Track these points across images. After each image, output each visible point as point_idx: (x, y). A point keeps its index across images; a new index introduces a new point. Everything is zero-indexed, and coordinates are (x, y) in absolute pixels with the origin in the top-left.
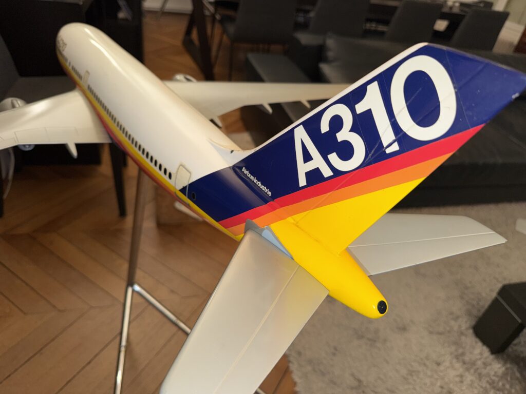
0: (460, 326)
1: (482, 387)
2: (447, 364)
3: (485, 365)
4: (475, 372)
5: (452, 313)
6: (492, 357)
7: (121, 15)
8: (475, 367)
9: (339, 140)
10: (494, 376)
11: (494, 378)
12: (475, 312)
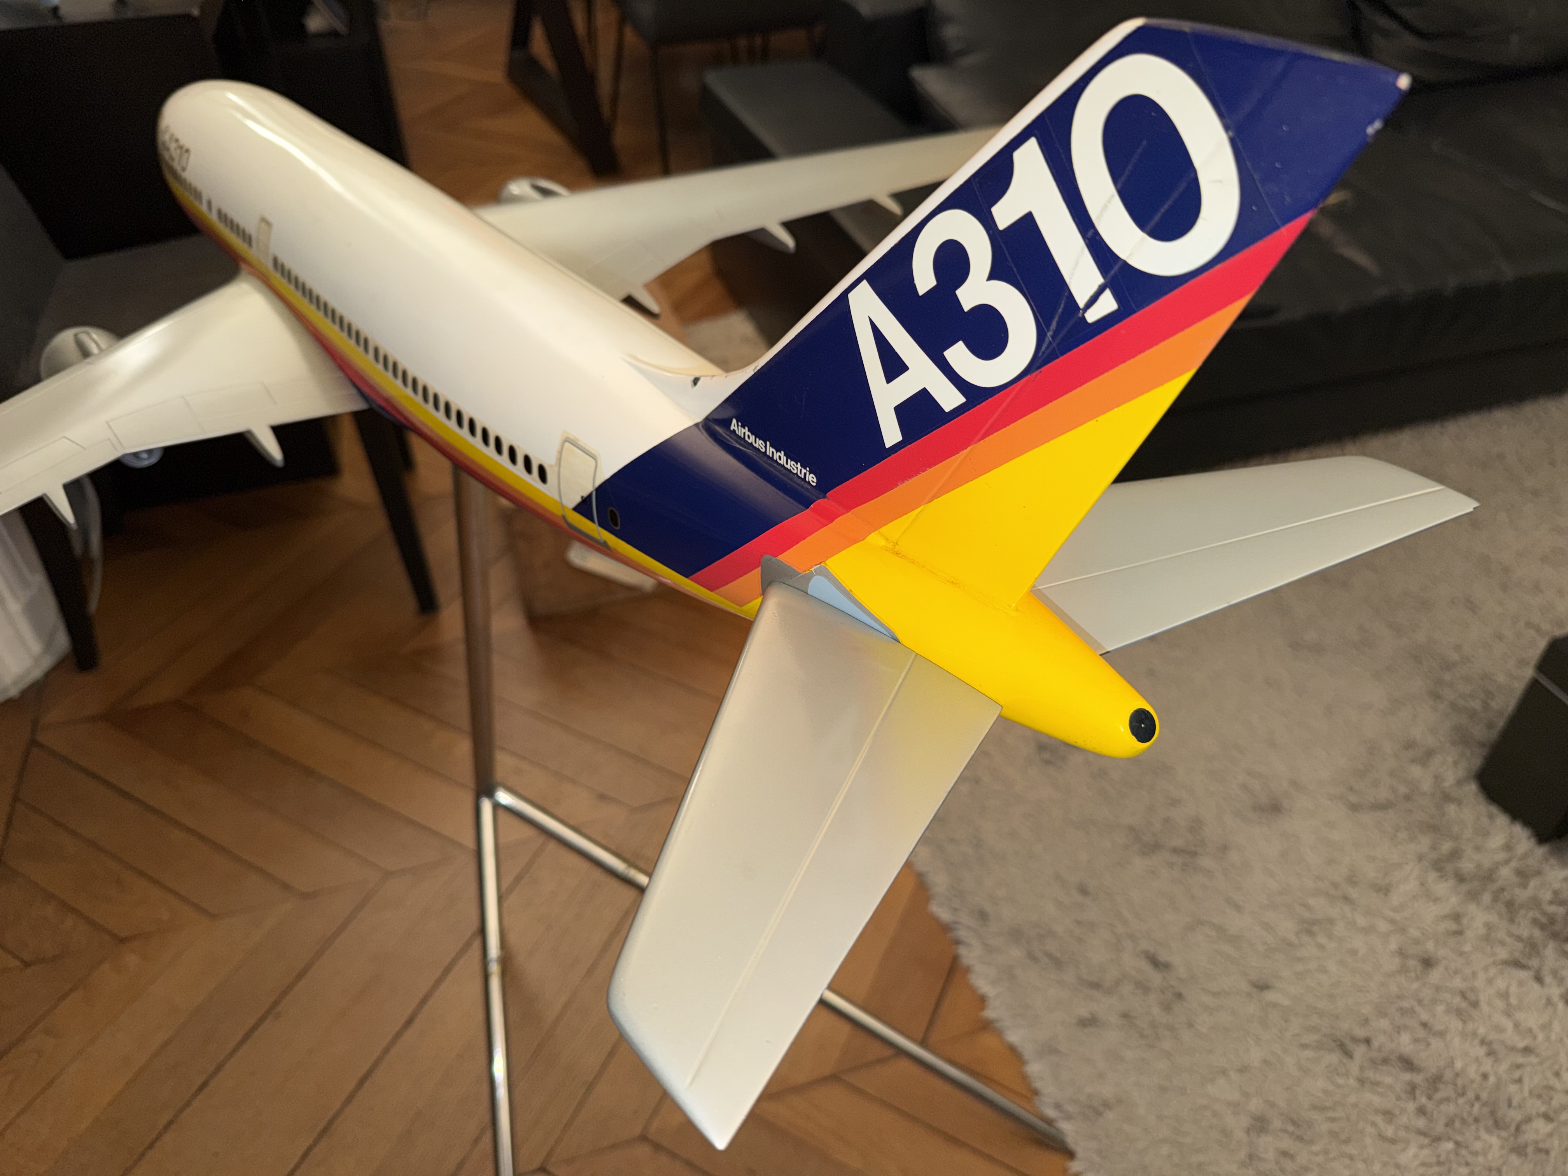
0: (1437, 778)
1: (1519, 938)
2: (1411, 886)
3: (1524, 875)
4: (1495, 899)
5: (1409, 745)
6: (1541, 851)
7: (315, 23)
8: (1495, 886)
9: (967, 306)
10: (1551, 903)
11: (1552, 909)
12: (1479, 732)
